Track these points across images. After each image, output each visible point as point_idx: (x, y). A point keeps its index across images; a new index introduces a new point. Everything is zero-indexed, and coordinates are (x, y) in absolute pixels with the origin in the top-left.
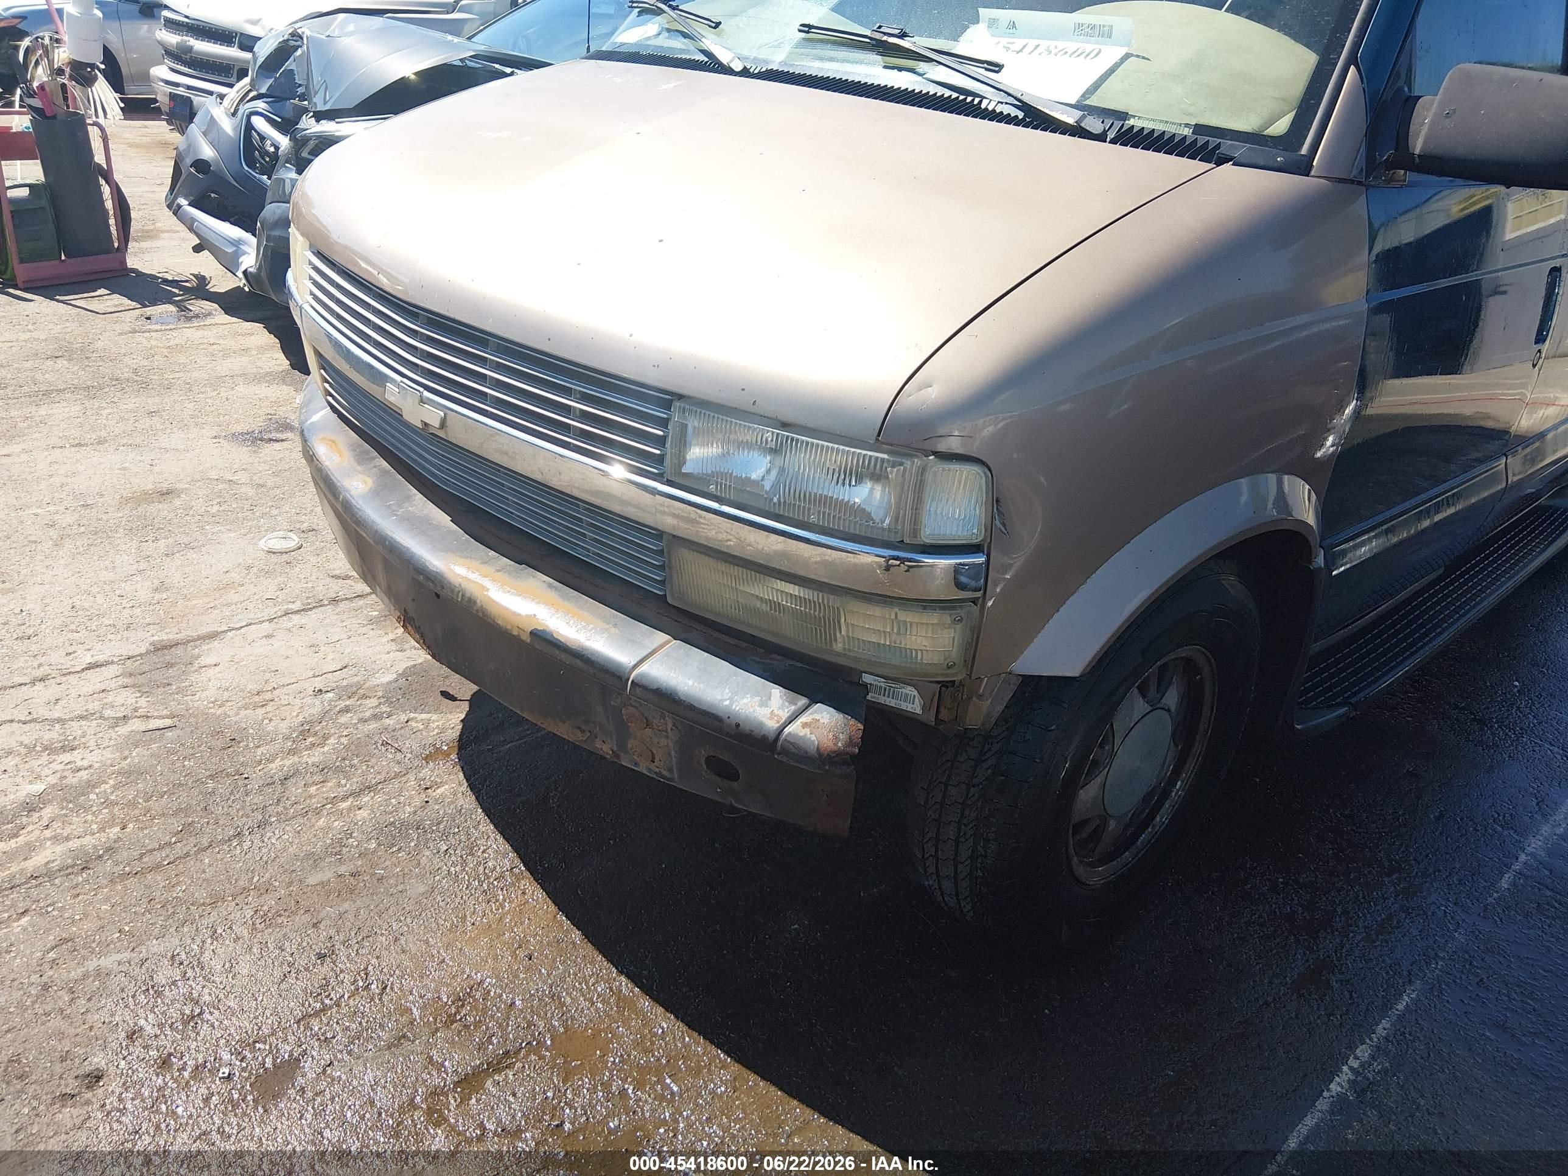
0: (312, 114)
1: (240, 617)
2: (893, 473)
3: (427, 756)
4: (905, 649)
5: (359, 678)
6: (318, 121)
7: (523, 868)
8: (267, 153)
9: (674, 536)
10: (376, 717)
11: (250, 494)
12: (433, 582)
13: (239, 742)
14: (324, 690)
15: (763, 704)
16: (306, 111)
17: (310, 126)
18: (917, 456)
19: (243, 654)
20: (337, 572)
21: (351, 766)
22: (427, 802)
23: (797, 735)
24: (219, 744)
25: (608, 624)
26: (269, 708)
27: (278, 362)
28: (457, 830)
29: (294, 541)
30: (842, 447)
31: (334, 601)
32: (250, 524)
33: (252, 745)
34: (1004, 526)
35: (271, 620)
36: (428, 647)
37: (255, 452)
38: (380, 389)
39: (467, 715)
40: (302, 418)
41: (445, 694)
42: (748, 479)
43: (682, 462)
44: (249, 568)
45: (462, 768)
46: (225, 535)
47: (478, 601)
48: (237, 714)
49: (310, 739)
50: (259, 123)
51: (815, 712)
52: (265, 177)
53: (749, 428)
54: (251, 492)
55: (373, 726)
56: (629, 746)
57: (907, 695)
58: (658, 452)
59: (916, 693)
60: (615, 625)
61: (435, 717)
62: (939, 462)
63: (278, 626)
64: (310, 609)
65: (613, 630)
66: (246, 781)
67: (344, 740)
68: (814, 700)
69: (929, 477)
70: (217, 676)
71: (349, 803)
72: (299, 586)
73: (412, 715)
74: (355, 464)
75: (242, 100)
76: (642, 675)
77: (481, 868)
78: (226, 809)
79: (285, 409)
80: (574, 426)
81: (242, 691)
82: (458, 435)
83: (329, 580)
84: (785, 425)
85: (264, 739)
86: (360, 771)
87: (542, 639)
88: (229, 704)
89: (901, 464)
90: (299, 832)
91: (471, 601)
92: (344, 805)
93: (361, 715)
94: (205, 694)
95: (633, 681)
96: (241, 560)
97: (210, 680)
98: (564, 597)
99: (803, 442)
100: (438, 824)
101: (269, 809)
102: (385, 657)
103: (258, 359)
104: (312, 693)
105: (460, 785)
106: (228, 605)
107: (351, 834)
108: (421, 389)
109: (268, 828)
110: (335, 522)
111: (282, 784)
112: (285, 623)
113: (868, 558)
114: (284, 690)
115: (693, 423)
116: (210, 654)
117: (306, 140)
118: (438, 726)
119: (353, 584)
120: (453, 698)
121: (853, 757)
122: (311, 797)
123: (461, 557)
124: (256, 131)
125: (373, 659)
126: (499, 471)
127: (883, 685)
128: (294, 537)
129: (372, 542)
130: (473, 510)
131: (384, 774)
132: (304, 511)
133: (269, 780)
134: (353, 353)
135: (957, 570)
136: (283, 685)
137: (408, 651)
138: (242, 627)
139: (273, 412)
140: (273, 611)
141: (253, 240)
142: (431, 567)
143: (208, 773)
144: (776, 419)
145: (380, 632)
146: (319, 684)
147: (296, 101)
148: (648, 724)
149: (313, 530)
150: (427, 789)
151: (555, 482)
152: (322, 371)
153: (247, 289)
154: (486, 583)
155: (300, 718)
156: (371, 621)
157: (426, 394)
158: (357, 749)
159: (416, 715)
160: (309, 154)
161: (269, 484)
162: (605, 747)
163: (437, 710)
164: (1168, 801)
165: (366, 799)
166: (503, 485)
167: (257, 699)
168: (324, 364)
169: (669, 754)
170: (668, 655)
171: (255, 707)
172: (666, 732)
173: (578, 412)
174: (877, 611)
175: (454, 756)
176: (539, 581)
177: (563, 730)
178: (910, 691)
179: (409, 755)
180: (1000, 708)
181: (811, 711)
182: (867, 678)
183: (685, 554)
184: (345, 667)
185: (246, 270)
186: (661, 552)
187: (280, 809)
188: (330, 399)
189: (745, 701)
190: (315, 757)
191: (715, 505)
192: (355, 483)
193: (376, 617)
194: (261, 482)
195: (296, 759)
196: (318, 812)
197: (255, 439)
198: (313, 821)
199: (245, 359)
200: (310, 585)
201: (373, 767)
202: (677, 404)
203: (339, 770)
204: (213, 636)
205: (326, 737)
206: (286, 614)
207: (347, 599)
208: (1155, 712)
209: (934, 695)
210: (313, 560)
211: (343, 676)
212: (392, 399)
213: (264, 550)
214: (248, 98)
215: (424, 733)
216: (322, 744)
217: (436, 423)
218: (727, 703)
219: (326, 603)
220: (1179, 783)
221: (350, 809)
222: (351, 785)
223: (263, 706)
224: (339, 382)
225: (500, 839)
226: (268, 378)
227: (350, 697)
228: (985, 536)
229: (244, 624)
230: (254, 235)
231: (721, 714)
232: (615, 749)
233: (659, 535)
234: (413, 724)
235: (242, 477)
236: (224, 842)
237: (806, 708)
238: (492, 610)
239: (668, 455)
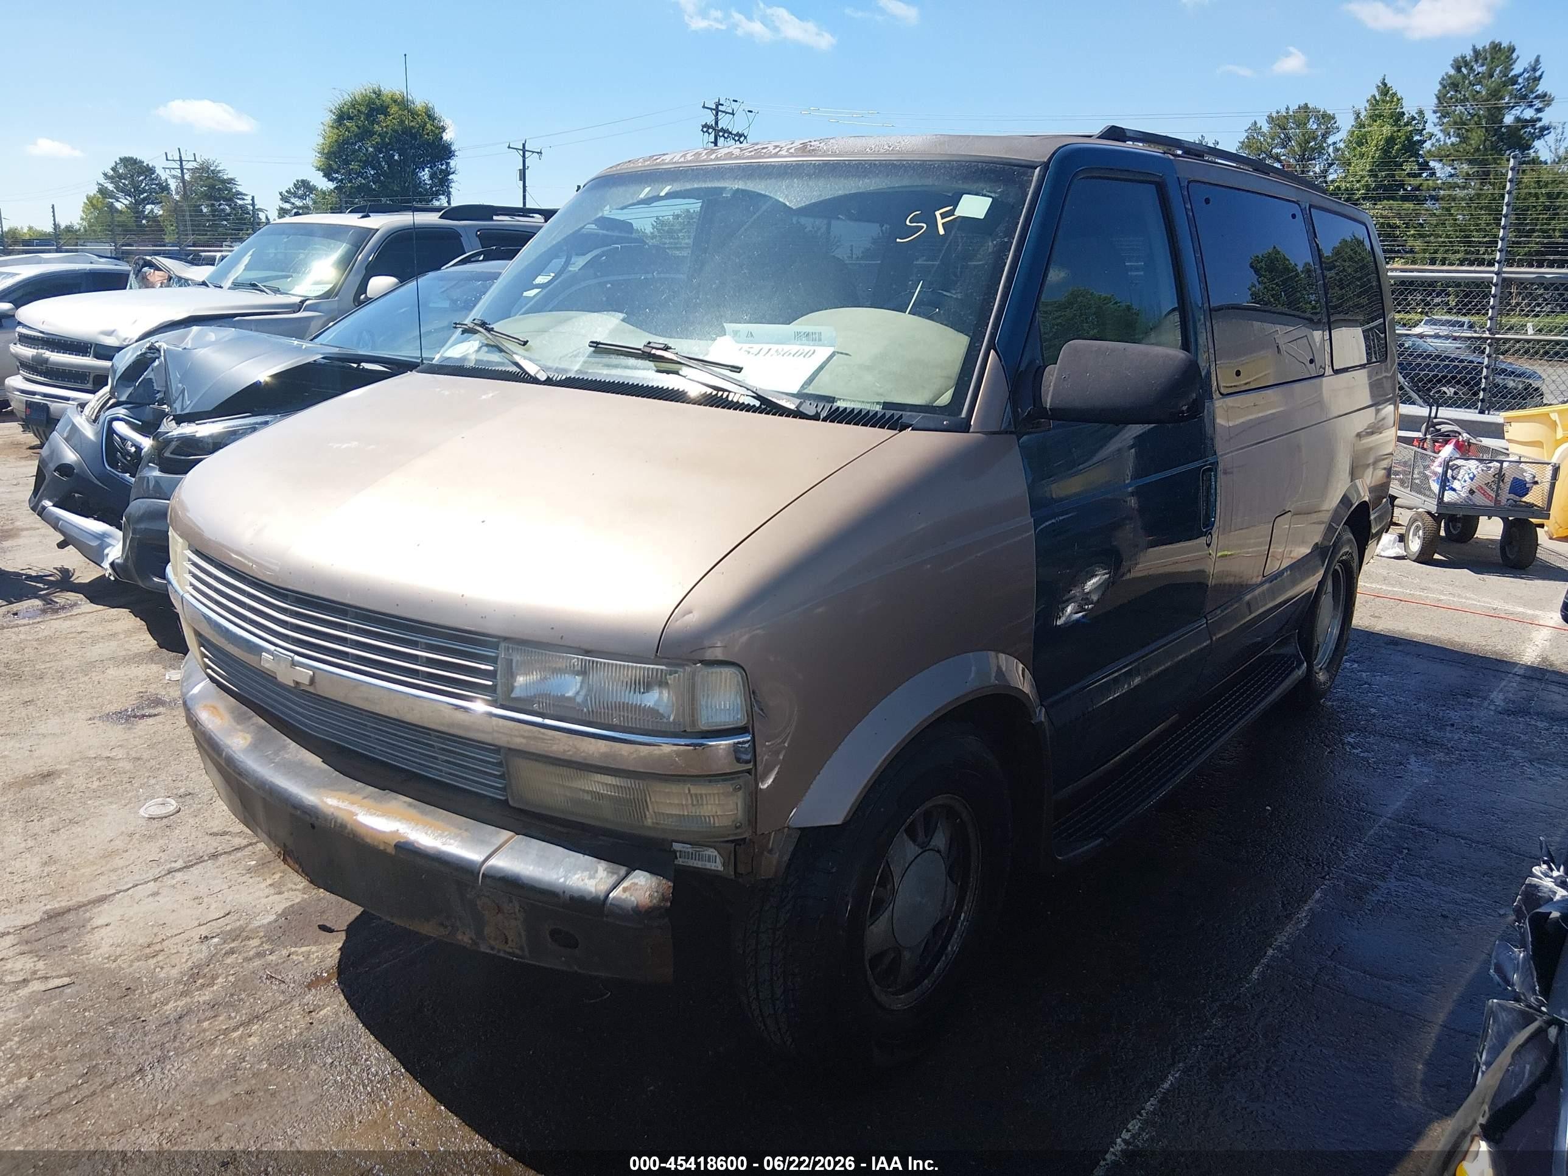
0: (172, 417)
1: (126, 879)
2: (670, 679)
3: (309, 984)
4: (700, 816)
5: (241, 922)
6: (178, 423)
7: (403, 1070)
8: (128, 453)
9: (510, 749)
10: (260, 955)
11: (128, 768)
12: (309, 815)
13: (134, 991)
14: (209, 936)
15: (591, 877)
16: (165, 415)
17: (172, 429)
18: (687, 665)
19: (132, 913)
20: (215, 830)
21: (240, 1000)
22: (311, 1023)
23: (620, 898)
24: (116, 994)
25: (461, 829)
26: (160, 958)
27: (146, 643)
28: (340, 1044)
29: (173, 805)
30: (630, 664)
31: (214, 856)
32: (130, 794)
33: (146, 992)
34: (762, 710)
35: (155, 880)
36: (307, 875)
37: (129, 729)
38: (257, 658)
39: (344, 944)
40: (184, 690)
41: (323, 928)
42: (563, 696)
43: (512, 689)
44: (131, 835)
45: (343, 991)
46: (107, 807)
47: (349, 826)
48: (131, 966)
49: (200, 981)
50: (121, 427)
51: (634, 877)
52: (127, 475)
53: (560, 657)
54: (128, 766)
55: (257, 963)
56: (485, 933)
57: (709, 856)
58: (490, 683)
59: (716, 853)
60: (466, 830)
61: (314, 949)
62: (703, 667)
63: (163, 884)
64: (192, 866)
65: (465, 834)
66: (144, 1024)
67: (232, 979)
68: (631, 868)
69: (698, 679)
70: (109, 934)
71: (240, 1032)
72: (180, 845)
73: (293, 949)
74: (234, 724)
75: (102, 408)
76: (492, 867)
77: (365, 1074)
78: (127, 1050)
79: (155, 686)
80: (422, 671)
81: (134, 945)
82: (325, 689)
83: (207, 838)
84: (587, 652)
85: (156, 984)
86: (248, 1003)
87: (406, 851)
88: (123, 958)
89: (676, 672)
90: (196, 1062)
91: (343, 826)
92: (235, 1034)
93: (245, 955)
94: (99, 952)
95: (483, 874)
96: (123, 829)
97: (102, 939)
98: (423, 813)
99: (601, 663)
100: (323, 1041)
101: (167, 1045)
102: (264, 901)
103: (127, 642)
104: (198, 940)
105: (341, 1005)
106: (115, 870)
107: (244, 1058)
108: (292, 655)
109: (167, 1062)
110: (218, 778)
111: (177, 1022)
112: (169, 881)
113: (667, 748)
114: (173, 940)
115: (517, 658)
116: (103, 915)
117: (169, 441)
118: (317, 956)
119: (230, 838)
120: (330, 930)
121: (667, 910)
122: (204, 1031)
123: (332, 790)
124: (117, 435)
125: (253, 904)
126: (361, 714)
127: (690, 850)
128: (173, 802)
129: (253, 788)
130: (341, 751)
131: (270, 1004)
132: (180, 778)
133: (165, 1021)
134: (231, 631)
135: (736, 748)
136: (172, 936)
137: (286, 893)
138: (129, 889)
139: (144, 690)
140: (156, 872)
141: (120, 534)
142: (307, 802)
143: (108, 1021)
144: (579, 648)
145: (258, 879)
146: (204, 931)
147: (156, 406)
148: (500, 910)
149: (190, 794)
150: (311, 1012)
151: (409, 718)
152: (202, 648)
153: (112, 578)
154: (354, 809)
155: (190, 964)
156: (249, 870)
157: (297, 658)
158: (244, 985)
159: (297, 949)
160: (171, 453)
161: (145, 756)
162: (464, 938)
163: (316, 943)
164: (956, 932)
165: (255, 1027)
166: (366, 725)
167: (148, 951)
168: (203, 641)
169: (519, 934)
170: (512, 848)
171: (147, 958)
172: (515, 914)
173: (424, 660)
174: (675, 788)
175: (334, 982)
176: (400, 802)
177: (429, 929)
178: (712, 852)
179: (292, 985)
180: (786, 858)
181: (630, 877)
182: (677, 846)
183: (522, 763)
184: (228, 914)
185: (113, 562)
186: (500, 764)
187: (177, 1044)
188: (209, 671)
189: (577, 876)
190: (206, 996)
191: (539, 720)
192: (235, 740)
193: (254, 866)
194: (138, 755)
195: (188, 999)
196: (212, 1043)
197: (128, 717)
198: (208, 1051)
199: (114, 644)
200: (190, 844)
201: (260, 999)
202: (503, 645)
203: (229, 1005)
204: (102, 899)
205: (214, 978)
206: (169, 872)
207: (225, 853)
208: (926, 853)
209: (730, 853)
210: (192, 821)
211: (227, 922)
212: (267, 665)
213: (144, 817)
214: (108, 405)
215: (305, 964)
216: (212, 984)
217: (306, 681)
218: (562, 880)
219: (206, 858)
220: (963, 915)
221: (241, 1037)
222: (241, 1017)
223: (154, 956)
224: (220, 656)
225: (381, 1048)
226: (137, 659)
227: (234, 940)
228: (748, 720)
229: (130, 885)
230: (121, 530)
231: (558, 890)
232: (474, 937)
233: (497, 749)
234: (294, 957)
235: (119, 753)
236: (127, 1078)
237: (627, 875)
238: (361, 831)
239: (499, 683)
